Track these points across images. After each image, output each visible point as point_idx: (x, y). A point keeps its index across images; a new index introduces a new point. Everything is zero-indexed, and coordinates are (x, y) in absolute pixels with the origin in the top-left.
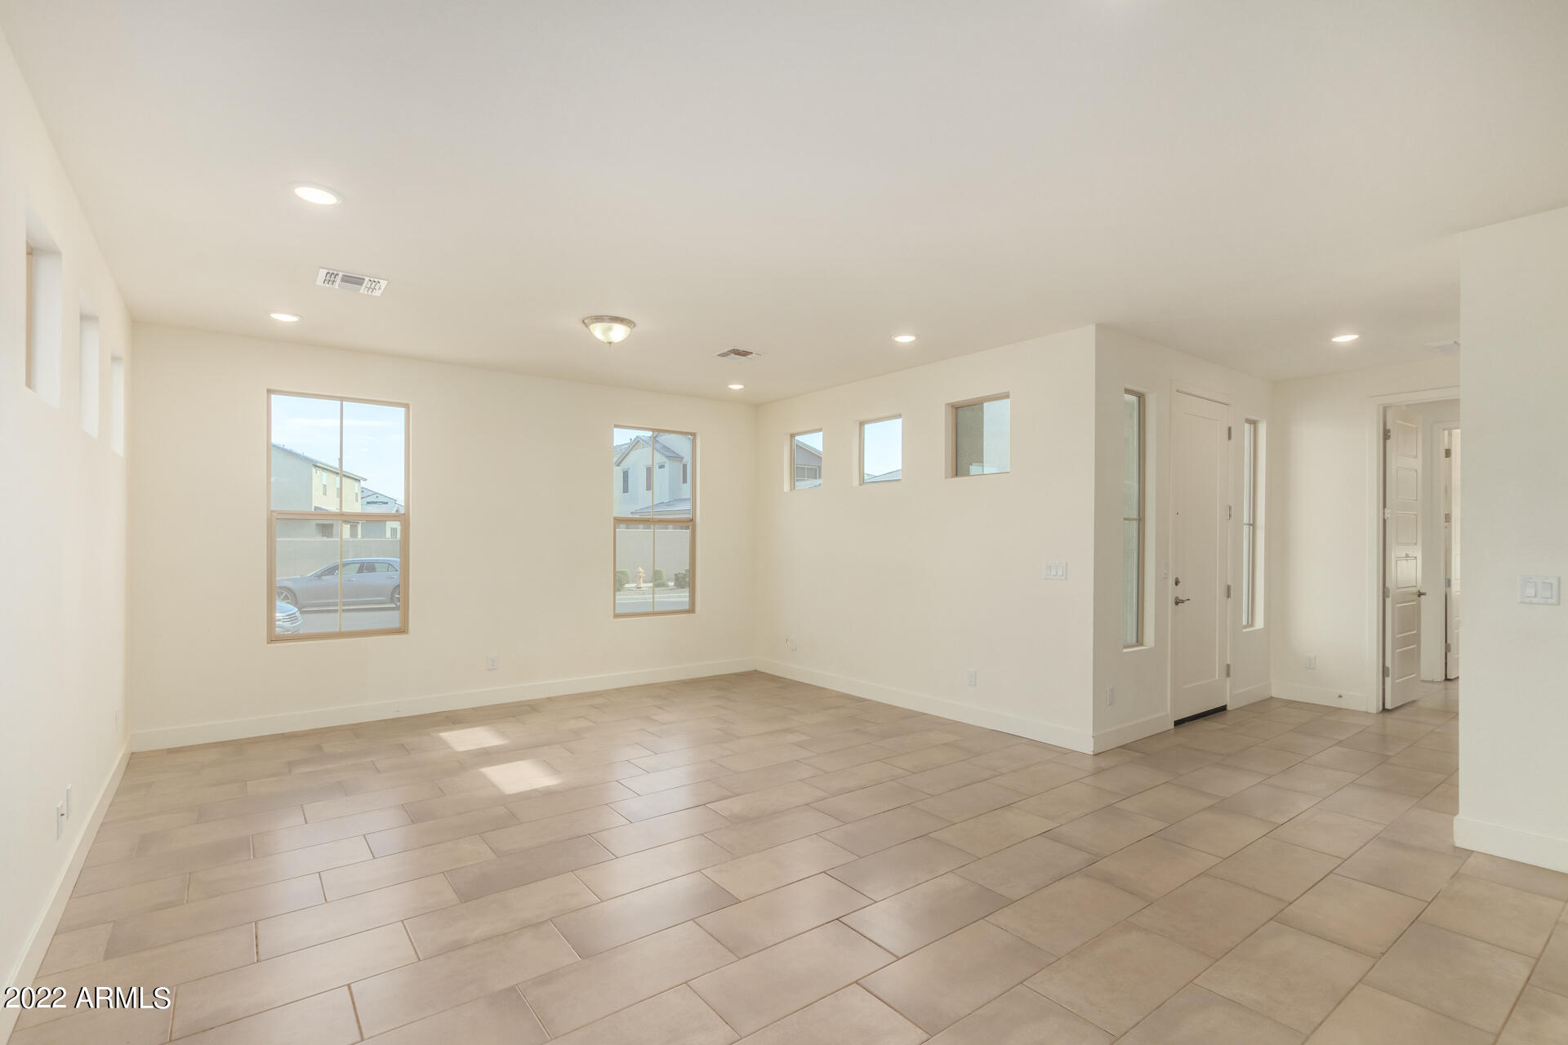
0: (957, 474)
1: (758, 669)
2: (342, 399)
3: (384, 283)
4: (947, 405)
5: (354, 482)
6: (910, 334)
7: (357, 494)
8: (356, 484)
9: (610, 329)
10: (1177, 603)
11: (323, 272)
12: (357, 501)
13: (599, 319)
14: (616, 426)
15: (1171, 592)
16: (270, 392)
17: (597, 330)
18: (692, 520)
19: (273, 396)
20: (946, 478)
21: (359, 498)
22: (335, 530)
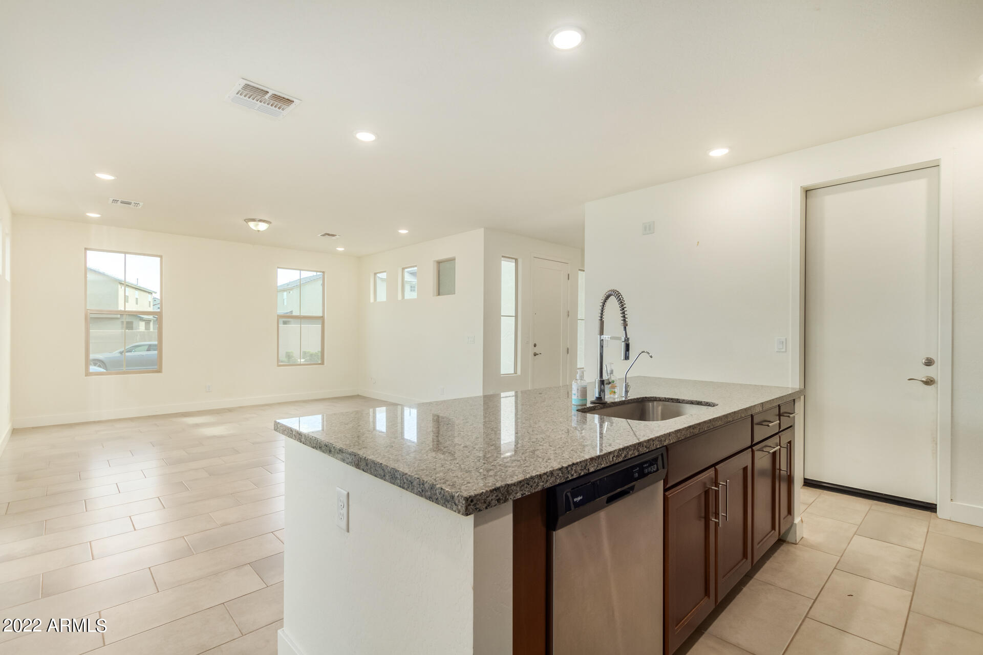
0: (439, 295)
1: (360, 394)
2: (125, 253)
3: (141, 204)
4: (434, 261)
5: (147, 294)
6: (406, 230)
7: (150, 302)
8: (150, 296)
9: (258, 225)
10: (535, 355)
11: (111, 199)
12: (150, 306)
13: (254, 220)
14: (278, 268)
15: (532, 350)
16: (86, 249)
17: (252, 225)
18: (322, 317)
19: (88, 252)
20: (433, 296)
21: (152, 304)
22: (134, 326)
